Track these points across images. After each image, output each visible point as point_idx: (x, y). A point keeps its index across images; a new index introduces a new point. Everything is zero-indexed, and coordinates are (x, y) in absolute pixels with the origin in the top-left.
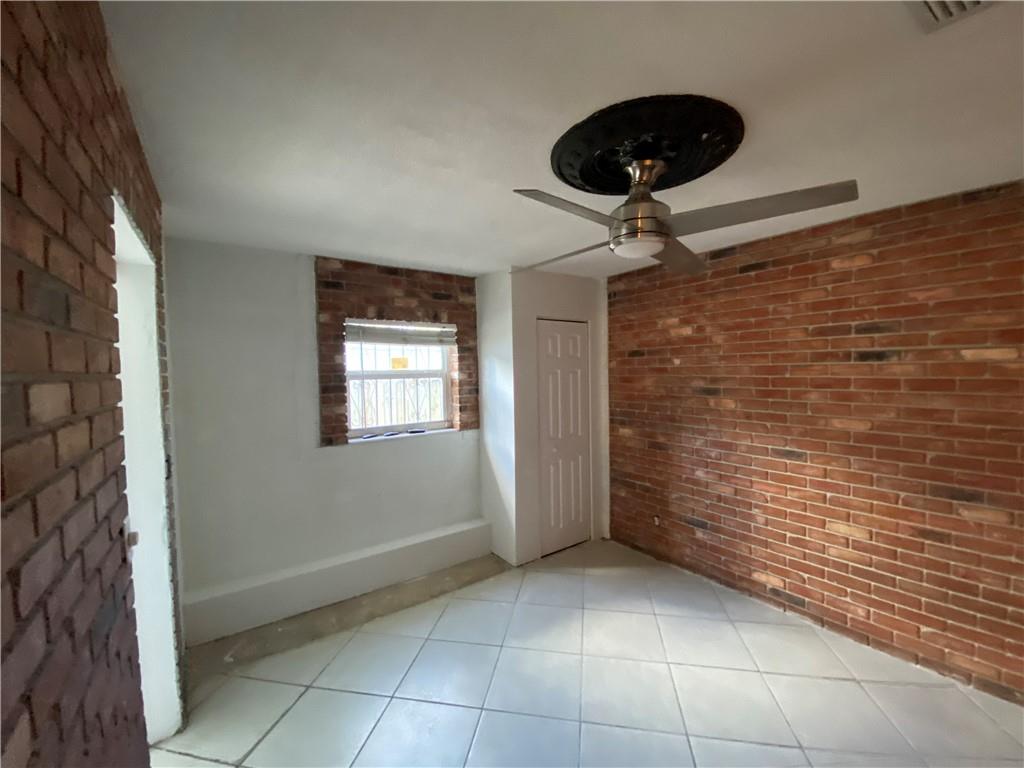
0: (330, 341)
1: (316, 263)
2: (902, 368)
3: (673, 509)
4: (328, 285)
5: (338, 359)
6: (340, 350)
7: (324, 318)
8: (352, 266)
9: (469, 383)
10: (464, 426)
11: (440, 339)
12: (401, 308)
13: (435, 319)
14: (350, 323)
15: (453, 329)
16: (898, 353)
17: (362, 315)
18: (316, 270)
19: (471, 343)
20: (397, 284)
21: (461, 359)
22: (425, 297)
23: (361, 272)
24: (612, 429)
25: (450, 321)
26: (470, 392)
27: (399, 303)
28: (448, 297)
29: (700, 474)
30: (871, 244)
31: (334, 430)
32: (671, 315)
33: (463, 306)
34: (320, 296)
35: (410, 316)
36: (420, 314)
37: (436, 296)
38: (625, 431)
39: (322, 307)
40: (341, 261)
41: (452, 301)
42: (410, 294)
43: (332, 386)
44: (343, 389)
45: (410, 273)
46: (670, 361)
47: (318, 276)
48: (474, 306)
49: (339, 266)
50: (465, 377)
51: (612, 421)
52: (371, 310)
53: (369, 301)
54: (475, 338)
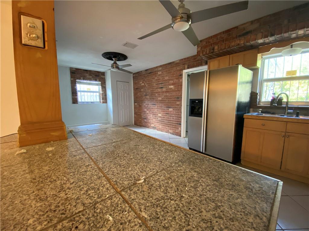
0: (73, 84)
1: (70, 69)
2: (164, 89)
3: (142, 117)
4: (73, 73)
5: (75, 87)
6: (75, 85)
7: (72, 79)
8: (77, 69)
9: (104, 94)
10: (103, 103)
11: (97, 85)
12: (88, 78)
13: (96, 80)
14: (77, 80)
15: (100, 83)
16: (164, 87)
17: (80, 79)
18: (70, 70)
19: (104, 86)
20: (87, 73)
21: (102, 89)
22: (93, 76)
23: (79, 70)
24: (134, 104)
25: (99, 81)
26: (104, 96)
27: (88, 77)
28: (99, 76)
29: (145, 110)
30: (162, 70)
31: (75, 101)
32: (141, 81)
33: (102, 78)
34: (71, 75)
35: (90, 79)
36: (92, 79)
37: (96, 76)
38: (136, 104)
39: (71, 77)
40: (75, 68)
41: (100, 77)
42: (90, 75)
43: (74, 93)
44: (76, 93)
45: (90, 71)
46: (141, 90)
47: (70, 71)
48: (105, 78)
49: (75, 69)
50: (103, 92)
51: (134, 102)
52: (82, 78)
53: (81, 76)
54: (105, 85)
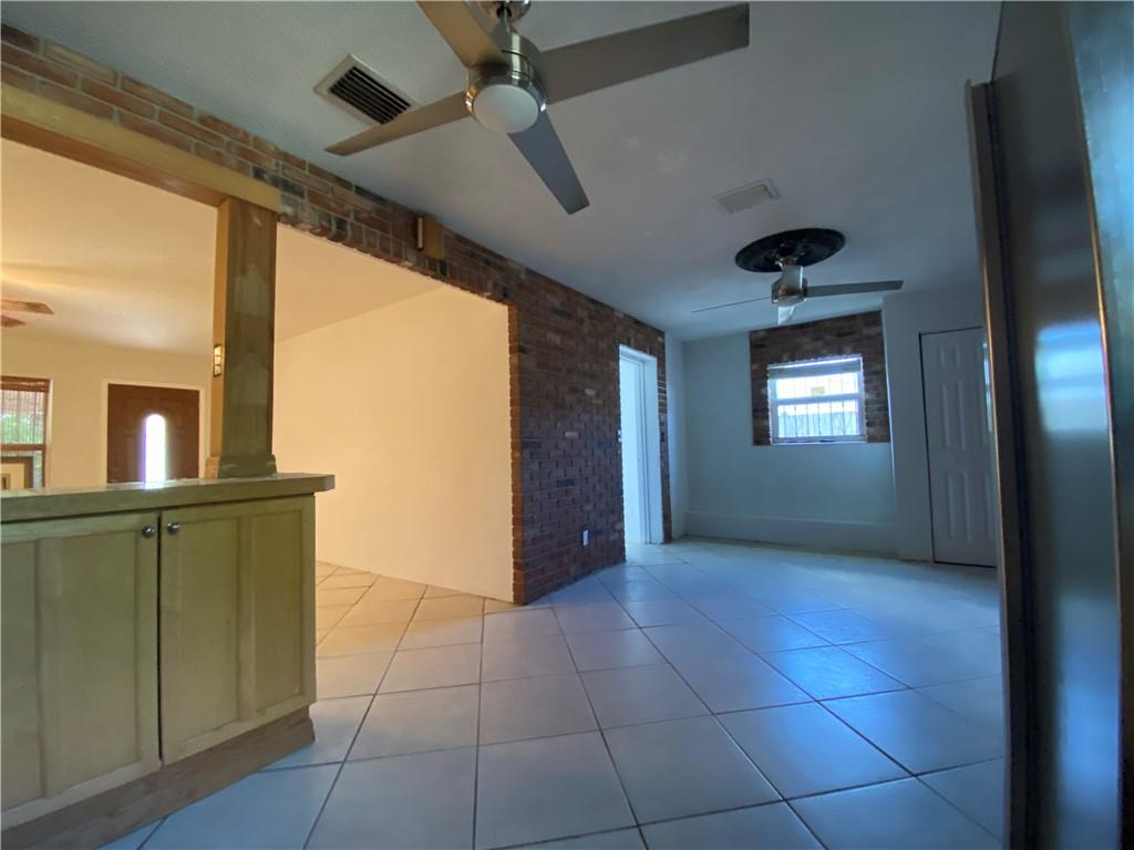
0: (759, 381)
1: (750, 336)
4: (757, 347)
5: (763, 391)
6: (765, 385)
7: (755, 367)
9: (877, 402)
10: (871, 439)
12: (809, 351)
13: (840, 352)
14: (770, 367)
15: (859, 358)
17: (779, 361)
18: (750, 340)
19: (878, 367)
20: (805, 334)
21: (866, 382)
22: (829, 338)
23: (778, 332)
25: (855, 351)
26: (879, 409)
27: (807, 347)
28: (852, 333)
31: (761, 436)
33: (869, 338)
34: (752, 355)
35: (816, 354)
37: (840, 335)
39: (753, 360)
40: (765, 330)
41: (856, 336)
42: (816, 339)
43: (760, 408)
44: (767, 410)
45: (817, 323)
47: (751, 343)
48: (880, 335)
49: (763, 334)
52: (785, 357)
53: (784, 351)
